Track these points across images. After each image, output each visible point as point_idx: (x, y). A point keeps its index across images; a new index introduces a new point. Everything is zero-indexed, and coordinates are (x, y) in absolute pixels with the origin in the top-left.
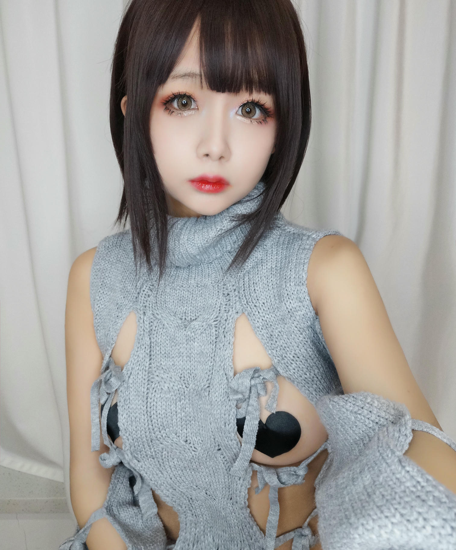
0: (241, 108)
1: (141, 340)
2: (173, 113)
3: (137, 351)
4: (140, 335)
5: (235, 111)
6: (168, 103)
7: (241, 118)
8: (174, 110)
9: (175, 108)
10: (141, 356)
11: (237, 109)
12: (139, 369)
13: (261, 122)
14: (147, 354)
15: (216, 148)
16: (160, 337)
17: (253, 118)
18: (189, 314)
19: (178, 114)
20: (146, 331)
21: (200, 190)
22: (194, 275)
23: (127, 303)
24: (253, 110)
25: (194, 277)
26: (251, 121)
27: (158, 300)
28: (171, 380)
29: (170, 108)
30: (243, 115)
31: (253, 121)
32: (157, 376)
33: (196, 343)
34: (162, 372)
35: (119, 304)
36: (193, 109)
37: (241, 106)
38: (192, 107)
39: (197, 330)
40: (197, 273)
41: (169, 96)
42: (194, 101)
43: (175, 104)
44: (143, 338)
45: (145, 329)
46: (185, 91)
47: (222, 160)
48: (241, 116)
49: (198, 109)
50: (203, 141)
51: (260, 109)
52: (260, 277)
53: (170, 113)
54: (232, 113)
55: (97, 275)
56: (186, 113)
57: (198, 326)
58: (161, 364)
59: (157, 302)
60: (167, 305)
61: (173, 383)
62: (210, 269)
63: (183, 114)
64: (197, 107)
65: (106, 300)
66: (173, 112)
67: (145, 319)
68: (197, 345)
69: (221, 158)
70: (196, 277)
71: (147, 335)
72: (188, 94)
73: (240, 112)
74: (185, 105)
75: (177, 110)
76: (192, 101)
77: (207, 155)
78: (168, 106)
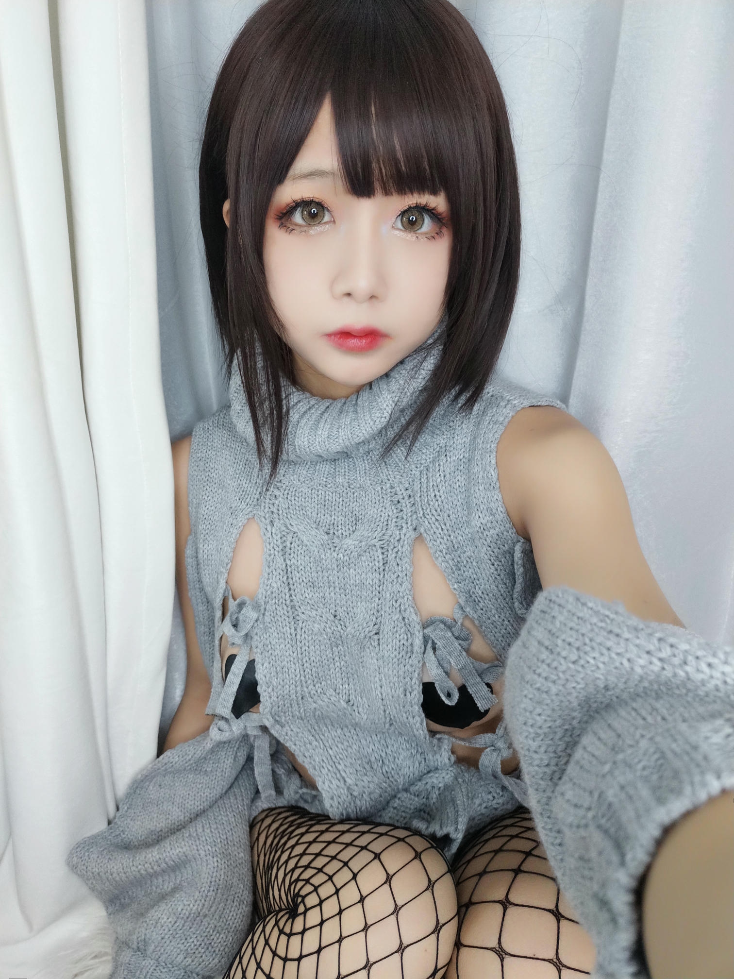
0: (399, 218)
1: (271, 563)
2: (294, 232)
3: (268, 579)
4: (270, 555)
5: (390, 223)
6: (285, 215)
7: (401, 233)
8: (296, 227)
9: (297, 224)
10: (274, 585)
11: (394, 219)
12: (275, 603)
13: (433, 237)
14: (283, 582)
15: (362, 282)
16: (299, 559)
17: (419, 231)
18: (340, 527)
19: (301, 232)
20: (277, 549)
21: (342, 347)
22: (343, 470)
23: (244, 506)
24: (420, 218)
25: (343, 473)
26: (417, 237)
27: (290, 503)
28: (321, 619)
29: (289, 223)
30: (405, 229)
31: (419, 237)
32: (303, 613)
33: (351, 570)
34: (309, 608)
35: (233, 507)
36: (327, 223)
37: (399, 215)
39: (351, 552)
40: (347, 467)
42: (328, 210)
43: (298, 217)
44: (275, 560)
45: (275, 546)
47: (374, 300)
48: (401, 230)
49: (334, 221)
50: (340, 273)
51: (431, 217)
52: (442, 475)
53: (289, 231)
54: (388, 226)
55: (198, 466)
56: (316, 230)
57: (353, 547)
58: (306, 597)
59: (289, 508)
60: (304, 512)
61: (325, 624)
62: (366, 462)
63: (311, 231)
64: (334, 218)
65: (216, 500)
66: (295, 230)
67: (274, 531)
68: (354, 572)
69: (372, 297)
70: (346, 473)
71: (280, 555)
72: (317, 200)
73: (399, 225)
74: (313, 216)
75: (300, 226)
76: (326, 213)
77: (349, 294)
78: (284, 220)
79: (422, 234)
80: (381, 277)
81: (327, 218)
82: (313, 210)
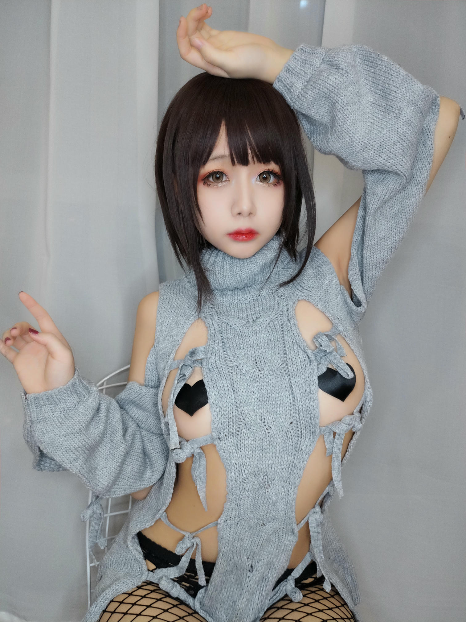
0: (259, 176)
1: (214, 337)
2: (211, 186)
3: (212, 344)
5: (255, 179)
6: (206, 179)
7: (260, 183)
8: (211, 183)
9: (211, 182)
11: (256, 177)
12: (215, 358)
13: (276, 185)
14: (220, 346)
15: (245, 207)
19: (214, 186)
20: (217, 330)
21: (236, 239)
24: (268, 177)
26: (268, 185)
29: (208, 182)
30: (261, 181)
31: (270, 185)
36: (225, 181)
38: (224, 179)
41: (206, 174)
42: (225, 175)
43: (211, 179)
44: (215, 335)
46: (217, 168)
47: (251, 215)
50: (234, 204)
51: (274, 175)
53: (208, 185)
54: (254, 180)
58: (236, 353)
63: (218, 185)
64: (228, 179)
67: (214, 322)
69: (250, 214)
71: (218, 333)
72: (220, 171)
73: (259, 180)
74: (218, 178)
76: (224, 176)
77: (240, 214)
78: (206, 180)
79: (271, 183)
80: (253, 203)
81: (225, 178)
82: (218, 176)
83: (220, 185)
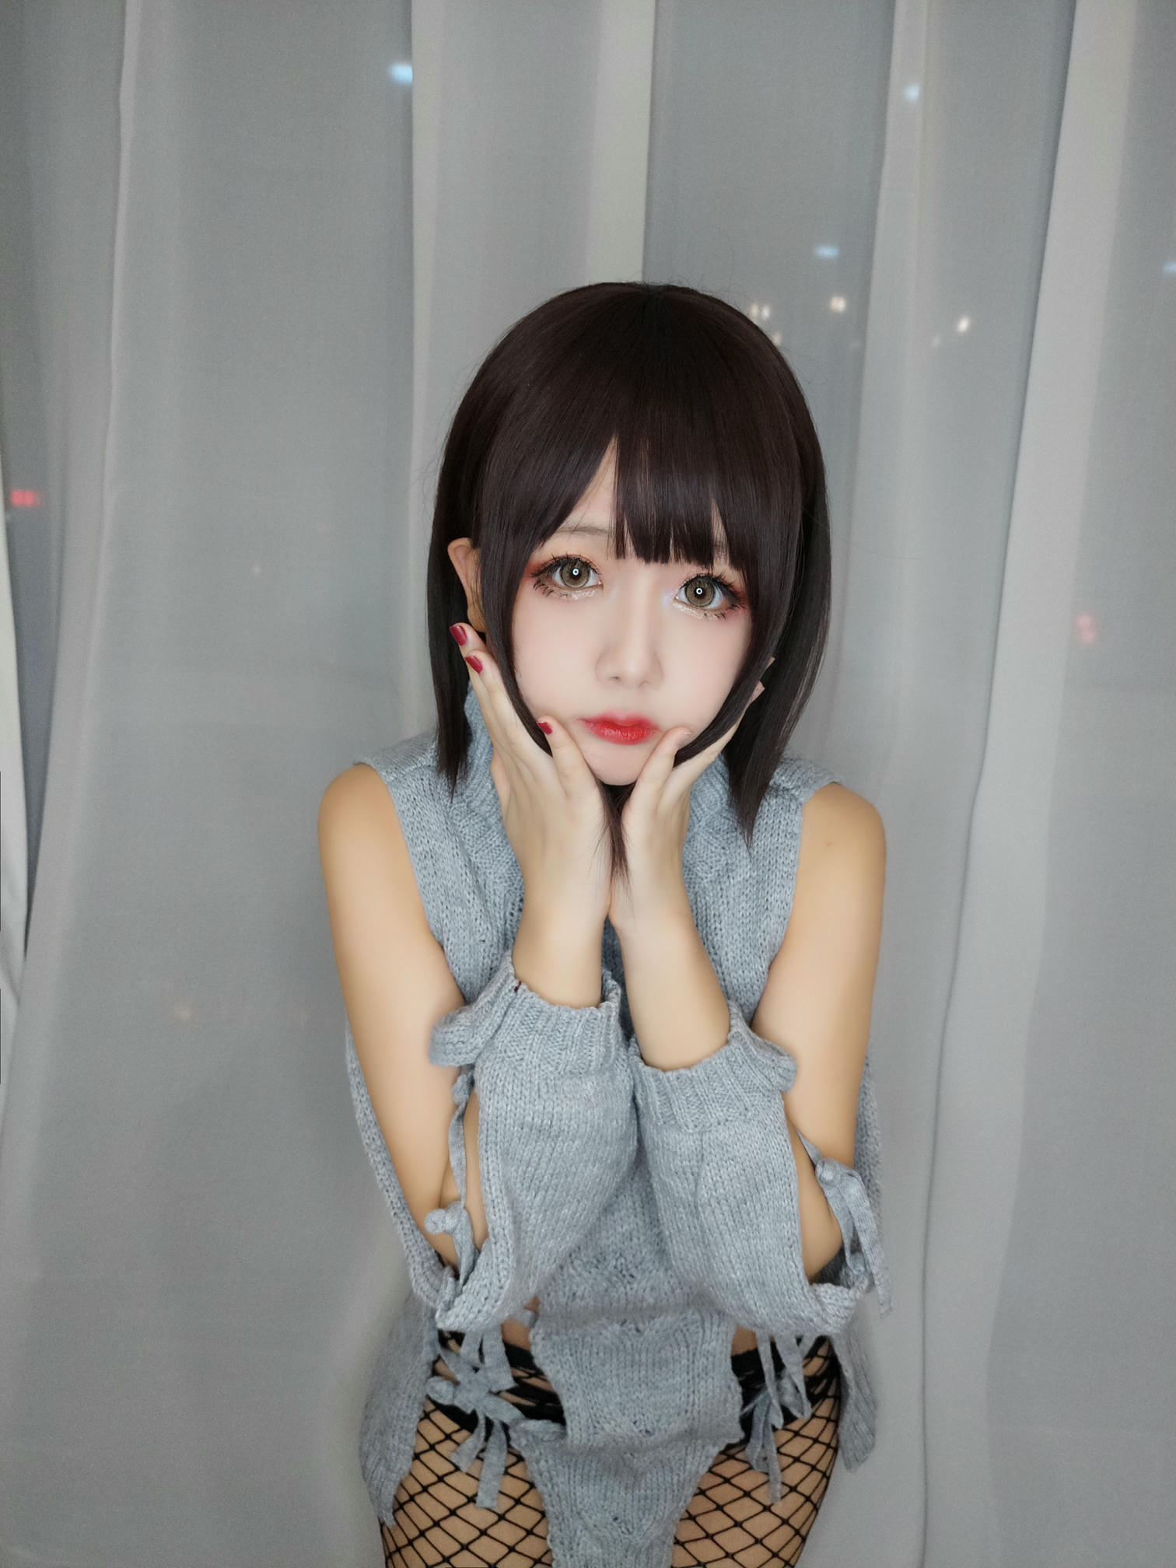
0: (683, 589)
2: (552, 593)
5: (672, 594)
6: (544, 573)
7: (685, 608)
8: (554, 588)
9: (555, 585)
11: (677, 590)
13: (723, 615)
15: (633, 665)
17: (709, 607)
19: (561, 595)
21: (602, 736)
24: (709, 591)
26: (705, 614)
29: (547, 583)
30: (688, 603)
31: (708, 615)
36: (592, 587)
37: (683, 586)
38: (590, 583)
41: (546, 563)
42: (595, 572)
43: (557, 577)
46: (577, 552)
47: (646, 687)
48: (684, 603)
49: (602, 586)
50: (606, 653)
51: (723, 591)
53: (547, 592)
54: (667, 599)
56: (578, 596)
63: (571, 596)
64: (601, 581)
66: (552, 591)
69: (643, 683)
72: (583, 559)
73: (683, 597)
74: (576, 579)
75: (560, 588)
76: (591, 571)
77: (617, 678)
78: (541, 576)
79: (712, 611)
80: (657, 659)
81: (592, 580)
82: (575, 570)
83: (575, 596)
